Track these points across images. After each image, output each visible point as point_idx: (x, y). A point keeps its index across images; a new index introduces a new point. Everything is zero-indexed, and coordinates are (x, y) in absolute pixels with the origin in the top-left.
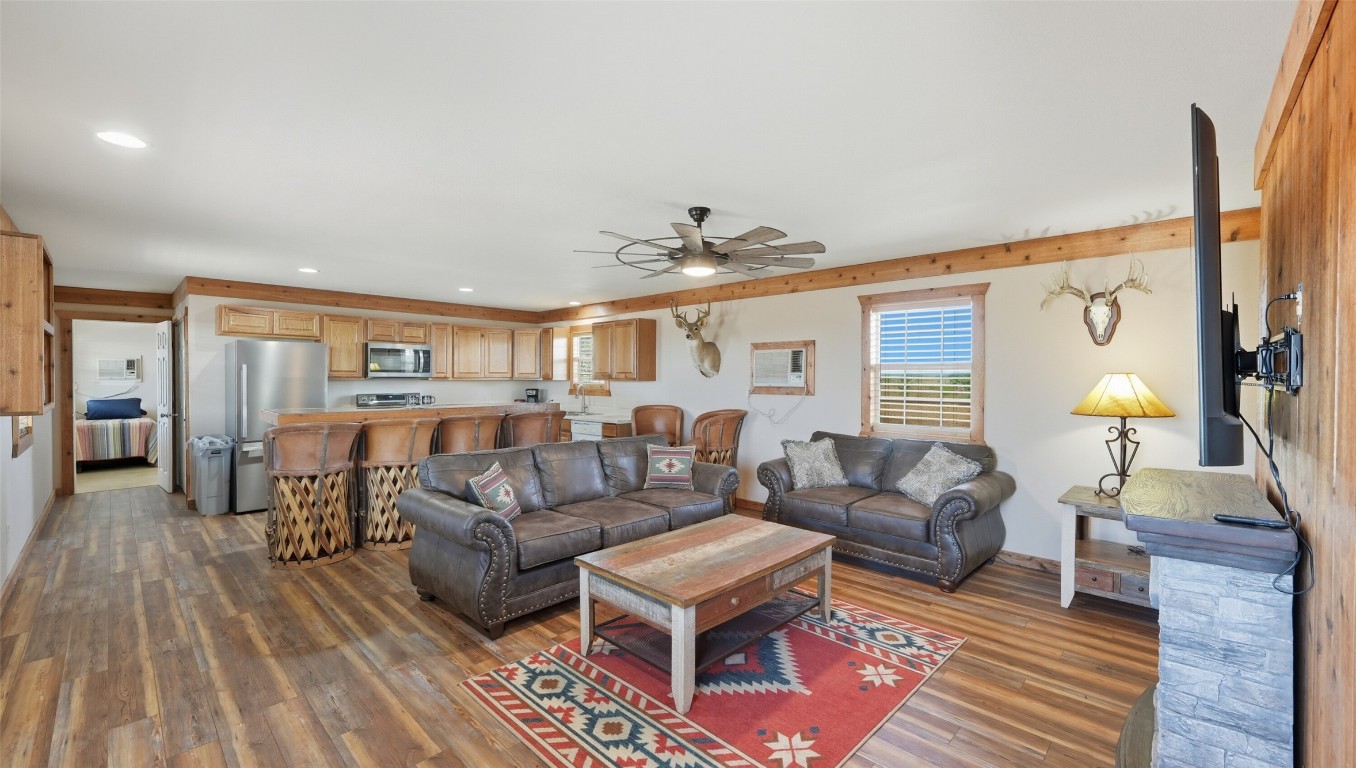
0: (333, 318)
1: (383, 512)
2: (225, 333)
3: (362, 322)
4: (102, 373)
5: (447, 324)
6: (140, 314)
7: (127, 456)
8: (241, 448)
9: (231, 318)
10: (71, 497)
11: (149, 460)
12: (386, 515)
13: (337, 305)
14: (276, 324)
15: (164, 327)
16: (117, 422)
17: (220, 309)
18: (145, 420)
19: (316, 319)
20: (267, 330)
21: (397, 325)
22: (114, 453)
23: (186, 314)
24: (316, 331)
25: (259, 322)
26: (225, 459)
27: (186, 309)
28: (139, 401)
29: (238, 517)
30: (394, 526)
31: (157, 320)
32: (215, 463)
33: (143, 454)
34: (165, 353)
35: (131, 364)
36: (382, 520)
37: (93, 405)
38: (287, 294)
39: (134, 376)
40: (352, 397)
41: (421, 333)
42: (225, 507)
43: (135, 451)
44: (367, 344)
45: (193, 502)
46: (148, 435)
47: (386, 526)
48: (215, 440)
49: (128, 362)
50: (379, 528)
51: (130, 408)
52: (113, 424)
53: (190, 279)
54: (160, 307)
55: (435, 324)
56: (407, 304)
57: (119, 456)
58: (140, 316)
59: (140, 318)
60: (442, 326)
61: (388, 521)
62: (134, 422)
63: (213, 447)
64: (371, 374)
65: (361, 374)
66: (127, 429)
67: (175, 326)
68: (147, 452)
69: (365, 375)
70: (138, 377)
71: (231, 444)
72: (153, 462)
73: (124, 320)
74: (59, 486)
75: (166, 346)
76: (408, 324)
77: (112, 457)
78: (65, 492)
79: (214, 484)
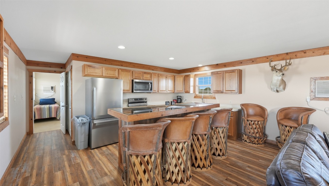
0: (123, 70)
1: (176, 166)
2: (85, 76)
3: (131, 72)
4: (44, 91)
5: (156, 73)
6: (55, 70)
7: (51, 117)
8: (93, 122)
9: (89, 69)
10: (32, 135)
11: (57, 118)
12: (178, 168)
13: (122, 66)
14: (104, 72)
15: (63, 74)
16: (48, 106)
17: (84, 66)
18: (56, 105)
19: (117, 70)
20: (101, 74)
21: (142, 73)
22: (47, 116)
23: (72, 68)
24: (117, 75)
25: (98, 71)
26: (87, 126)
27: (72, 66)
28: (54, 99)
29: (92, 151)
30: (182, 173)
31: (61, 72)
32: (83, 128)
33: (55, 117)
34: (63, 84)
35: (52, 88)
36: (176, 171)
37: (42, 100)
38: (106, 61)
39: (53, 91)
40: (126, 99)
41: (149, 76)
42: (87, 146)
43: (53, 116)
44: (133, 80)
45: (74, 142)
46: (57, 110)
47: (178, 174)
48: (83, 119)
49: (51, 87)
50: (174, 175)
51: (52, 101)
52: (47, 106)
53: (73, 54)
54: (61, 68)
55: (153, 73)
56: (143, 66)
57: (48, 117)
58: (55, 71)
59: (55, 72)
60: (155, 74)
61: (179, 171)
62: (53, 106)
63: (83, 122)
64: (134, 91)
65: (131, 91)
66: (51, 109)
67: (67, 74)
68: (57, 116)
69: (133, 92)
70: (54, 92)
71: (89, 120)
72: (58, 119)
73: (50, 72)
74: (28, 131)
75: (64, 81)
76: (145, 73)
77: (46, 117)
78: (30, 133)
79: (83, 136)
